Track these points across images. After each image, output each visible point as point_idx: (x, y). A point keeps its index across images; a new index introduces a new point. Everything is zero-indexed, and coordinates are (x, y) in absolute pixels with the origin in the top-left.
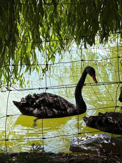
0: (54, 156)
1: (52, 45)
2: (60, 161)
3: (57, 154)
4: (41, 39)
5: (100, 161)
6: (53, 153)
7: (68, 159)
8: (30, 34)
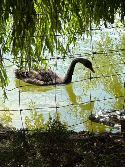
0: (76, 134)
1: (72, 26)
2: (82, 138)
3: (79, 133)
4: (60, 21)
5: (122, 137)
6: (75, 132)
7: (90, 136)
8: (49, 17)
